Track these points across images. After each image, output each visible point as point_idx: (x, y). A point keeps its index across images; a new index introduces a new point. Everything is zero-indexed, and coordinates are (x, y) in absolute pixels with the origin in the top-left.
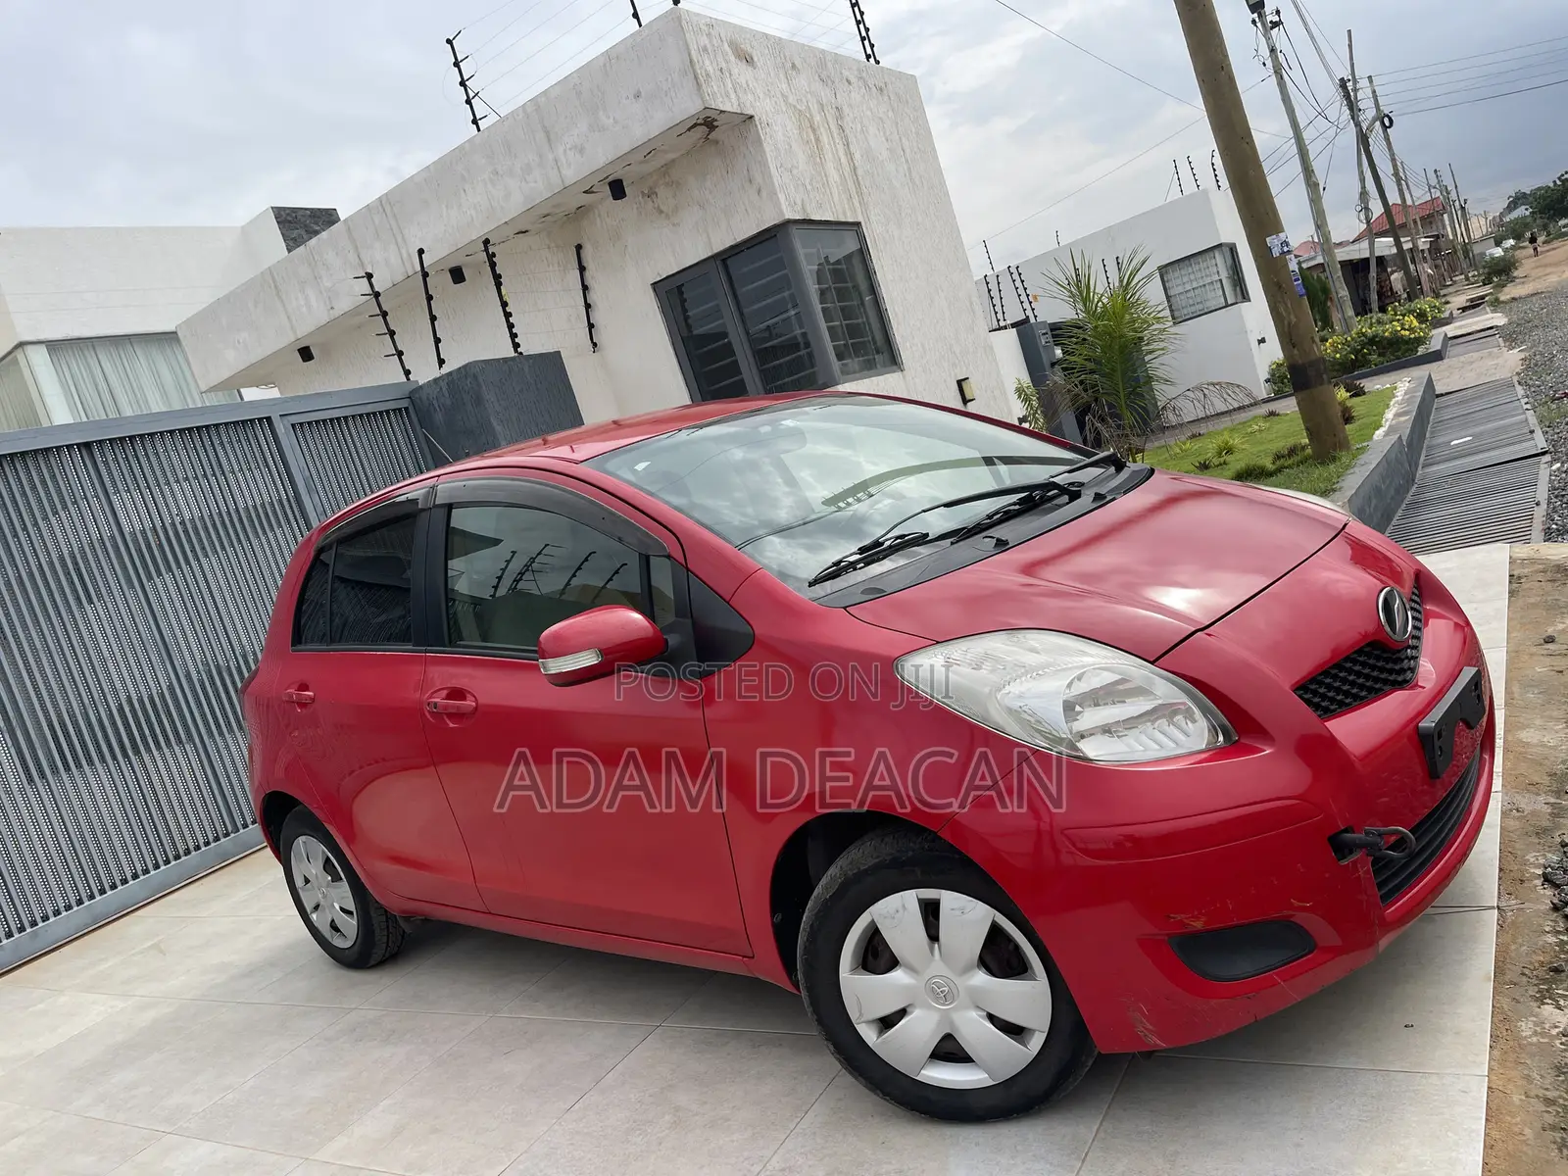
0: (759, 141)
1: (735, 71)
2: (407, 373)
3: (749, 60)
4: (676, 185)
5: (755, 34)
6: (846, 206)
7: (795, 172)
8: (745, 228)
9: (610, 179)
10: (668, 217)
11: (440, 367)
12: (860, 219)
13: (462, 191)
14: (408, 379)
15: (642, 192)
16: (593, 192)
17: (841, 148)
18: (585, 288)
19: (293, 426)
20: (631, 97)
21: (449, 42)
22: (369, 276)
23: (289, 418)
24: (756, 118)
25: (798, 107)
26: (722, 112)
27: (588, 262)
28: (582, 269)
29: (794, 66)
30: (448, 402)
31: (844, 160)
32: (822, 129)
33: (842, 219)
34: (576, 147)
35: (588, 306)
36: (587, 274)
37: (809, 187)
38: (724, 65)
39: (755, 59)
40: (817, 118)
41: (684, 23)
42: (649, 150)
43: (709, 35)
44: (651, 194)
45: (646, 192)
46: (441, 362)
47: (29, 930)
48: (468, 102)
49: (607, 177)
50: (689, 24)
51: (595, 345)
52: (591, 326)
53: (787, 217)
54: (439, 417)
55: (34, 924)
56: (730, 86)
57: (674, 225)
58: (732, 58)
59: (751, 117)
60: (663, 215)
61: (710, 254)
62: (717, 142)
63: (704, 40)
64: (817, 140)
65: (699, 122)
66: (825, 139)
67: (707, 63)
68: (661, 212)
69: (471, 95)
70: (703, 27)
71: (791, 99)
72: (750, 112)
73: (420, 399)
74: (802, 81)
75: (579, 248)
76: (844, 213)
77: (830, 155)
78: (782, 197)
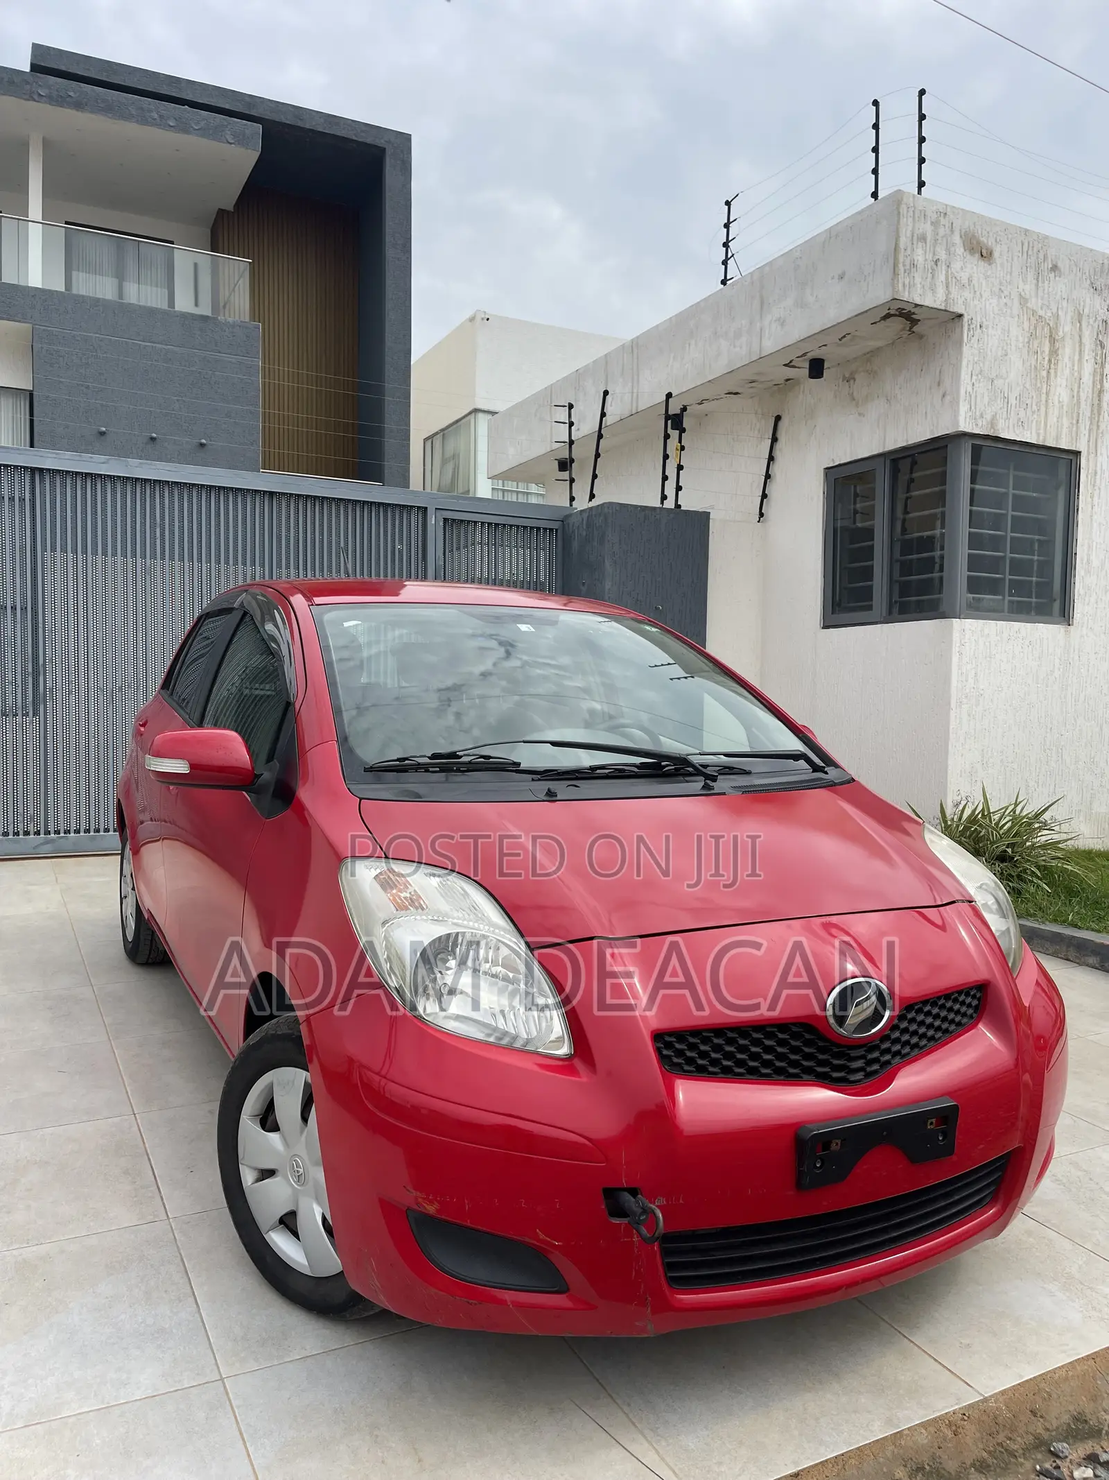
0: (960, 343)
1: (956, 266)
2: (572, 499)
3: (985, 255)
4: (873, 374)
5: (1007, 228)
6: (1065, 430)
7: (998, 383)
8: (918, 431)
9: (810, 356)
10: (857, 405)
11: (590, 500)
12: (1081, 446)
13: (687, 345)
14: (571, 505)
15: (844, 376)
16: (794, 367)
17: (1088, 368)
18: (771, 458)
19: (445, 520)
20: (836, 277)
21: (728, 203)
22: (571, 406)
23: (444, 512)
24: (966, 319)
25: (1041, 313)
26: (917, 305)
27: (781, 435)
28: (774, 439)
29: (1055, 268)
30: (584, 533)
31: (1087, 378)
32: (1068, 342)
33: (1051, 443)
34: (779, 319)
35: (768, 476)
36: (778, 446)
37: (1013, 401)
38: (942, 255)
39: (996, 254)
40: (1066, 328)
41: (903, 209)
42: (844, 332)
43: (935, 224)
44: (850, 379)
45: (847, 376)
46: (592, 496)
47: (92, 833)
48: (725, 263)
49: (804, 355)
50: (911, 210)
51: (761, 515)
52: (764, 496)
53: (961, 429)
54: (575, 545)
55: (97, 831)
56: (942, 278)
57: (860, 414)
58: (960, 250)
59: (960, 316)
60: (854, 402)
61: (881, 451)
62: (921, 337)
63: (927, 228)
64: (1054, 352)
65: (892, 312)
66: (1067, 351)
67: (920, 251)
68: (854, 399)
69: (730, 255)
70: (929, 214)
71: (1033, 303)
72: (959, 309)
73: (568, 524)
74: (1059, 286)
75: (778, 418)
76: (1058, 438)
77: (1067, 372)
78: (963, 408)
